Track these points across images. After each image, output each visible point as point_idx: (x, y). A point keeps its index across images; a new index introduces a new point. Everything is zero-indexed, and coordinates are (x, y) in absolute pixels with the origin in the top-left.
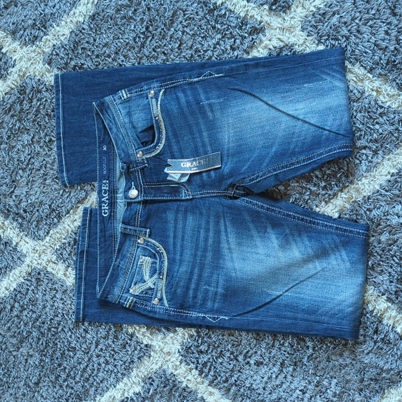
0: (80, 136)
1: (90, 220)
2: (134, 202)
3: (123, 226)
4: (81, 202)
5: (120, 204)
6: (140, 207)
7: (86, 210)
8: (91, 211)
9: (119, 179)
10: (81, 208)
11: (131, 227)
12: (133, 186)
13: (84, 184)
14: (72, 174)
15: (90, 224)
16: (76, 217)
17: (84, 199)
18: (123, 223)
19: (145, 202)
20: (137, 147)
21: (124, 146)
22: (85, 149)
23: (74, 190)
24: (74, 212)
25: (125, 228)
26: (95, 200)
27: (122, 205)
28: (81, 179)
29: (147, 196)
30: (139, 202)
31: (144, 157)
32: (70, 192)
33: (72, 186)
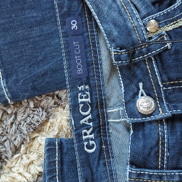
0: (23, 9)
1: (61, 162)
2: (150, 122)
3: (135, 171)
4: (38, 129)
5: (115, 125)
6: (164, 130)
7: (50, 143)
8: (61, 144)
9: (109, 80)
10: (41, 140)
11: (151, 172)
12: (141, 90)
13: (40, 96)
14: (17, 81)
15: (61, 170)
16: (33, 157)
17: (43, 124)
18: (132, 164)
19: (171, 120)
20: (144, 13)
21: (115, 14)
22: (36, 31)
23: (22, 110)
24: (27, 148)
25: (139, 175)
26: (65, 124)
27: (121, 128)
28: (34, 88)
29: (176, 108)
30: (160, 121)
31: (163, 31)
32: (16, 114)
33: (18, 102)
